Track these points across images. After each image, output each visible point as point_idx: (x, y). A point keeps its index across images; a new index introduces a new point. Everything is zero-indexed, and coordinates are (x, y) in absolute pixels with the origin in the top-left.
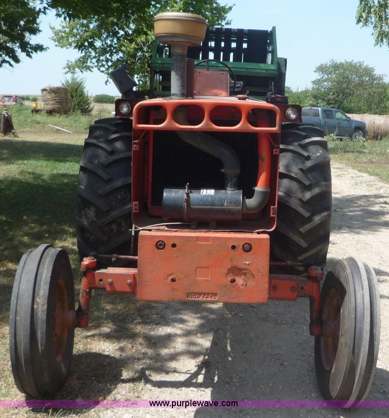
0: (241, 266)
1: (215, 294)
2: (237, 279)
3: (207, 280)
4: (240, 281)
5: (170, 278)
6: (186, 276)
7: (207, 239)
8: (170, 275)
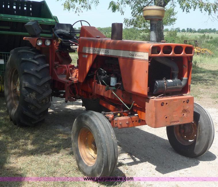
0: (186, 109)
1: (178, 121)
2: (184, 114)
3: (176, 116)
4: (185, 115)
5: (165, 117)
6: (170, 116)
7: (176, 99)
8: (165, 116)
